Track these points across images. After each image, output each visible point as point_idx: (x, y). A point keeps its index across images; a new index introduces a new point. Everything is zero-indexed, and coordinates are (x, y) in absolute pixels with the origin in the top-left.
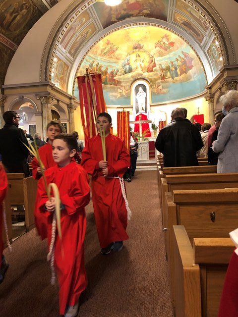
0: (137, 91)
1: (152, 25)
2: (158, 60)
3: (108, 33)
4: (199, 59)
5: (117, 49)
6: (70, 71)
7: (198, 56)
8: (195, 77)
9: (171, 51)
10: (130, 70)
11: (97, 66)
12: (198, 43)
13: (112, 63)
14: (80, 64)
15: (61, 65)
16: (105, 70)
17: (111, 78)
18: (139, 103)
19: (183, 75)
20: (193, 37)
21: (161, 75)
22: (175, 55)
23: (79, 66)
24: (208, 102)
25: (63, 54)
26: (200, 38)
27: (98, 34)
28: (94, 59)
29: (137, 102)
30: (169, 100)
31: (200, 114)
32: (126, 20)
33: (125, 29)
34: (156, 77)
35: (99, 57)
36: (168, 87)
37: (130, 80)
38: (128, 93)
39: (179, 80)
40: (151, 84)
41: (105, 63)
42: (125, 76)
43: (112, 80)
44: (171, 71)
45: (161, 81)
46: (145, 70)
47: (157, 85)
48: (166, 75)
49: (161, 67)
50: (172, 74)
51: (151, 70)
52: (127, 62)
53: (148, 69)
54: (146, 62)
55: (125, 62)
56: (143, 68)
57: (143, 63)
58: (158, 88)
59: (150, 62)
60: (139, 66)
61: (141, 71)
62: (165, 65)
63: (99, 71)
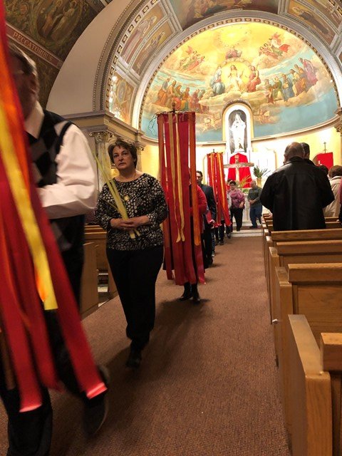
0: (232, 119)
1: (255, 20)
2: (263, 73)
3: (190, 36)
4: (327, 68)
5: (202, 60)
6: (136, 94)
7: (325, 63)
8: (319, 96)
9: (283, 59)
10: (222, 90)
11: (174, 85)
12: (325, 45)
13: (195, 80)
14: (150, 84)
15: (122, 86)
16: (185, 90)
17: (193, 102)
18: (234, 138)
19: (301, 95)
20: (317, 36)
21: (268, 96)
22: (289, 63)
23: (148, 87)
24: (339, 133)
25: (125, 70)
26: (328, 37)
27: (175, 39)
28: (169, 75)
29: (232, 137)
30: (280, 132)
31: (328, 151)
32: (216, 15)
33: (214, 28)
34: (261, 99)
35: (177, 72)
36: (278, 113)
37: (222, 104)
38: (218, 123)
39: (295, 102)
40: (253, 109)
41: (185, 82)
42: (214, 99)
43: (195, 105)
44: (283, 88)
45: (267, 104)
46: (244, 89)
47: (262, 110)
48: (275, 95)
49: (269, 83)
50: (285, 94)
51: (252, 88)
52: (217, 78)
53: (249, 87)
54: (246, 76)
55: (214, 78)
56: (241, 87)
57: (241, 78)
58: (263, 114)
59: (252, 76)
60: (235, 84)
61: (238, 90)
62: (274, 80)
63: (176, 92)
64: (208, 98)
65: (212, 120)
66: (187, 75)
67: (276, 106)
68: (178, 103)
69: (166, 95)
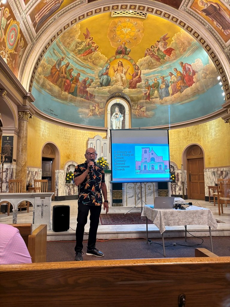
2: (145, 73)
10: (108, 83)
11: (67, 66)
13: (86, 67)
16: (76, 75)
21: (146, 94)
22: (170, 67)
34: (140, 96)
36: (153, 109)
37: (106, 95)
38: (102, 112)
39: (169, 101)
40: (132, 103)
41: (77, 66)
42: (100, 89)
43: (84, 91)
44: (160, 88)
45: (144, 101)
46: (126, 85)
47: (139, 105)
48: (152, 94)
49: (148, 83)
50: (161, 93)
51: (133, 86)
52: (105, 70)
53: (130, 84)
54: (130, 74)
55: (103, 70)
56: (124, 83)
57: (125, 75)
58: (140, 109)
59: (135, 75)
60: (119, 79)
61: (121, 85)
62: (153, 80)
63: (68, 74)
64: (95, 88)
65: (96, 107)
66: (80, 60)
67: (152, 103)
68: (68, 85)
69: (59, 73)
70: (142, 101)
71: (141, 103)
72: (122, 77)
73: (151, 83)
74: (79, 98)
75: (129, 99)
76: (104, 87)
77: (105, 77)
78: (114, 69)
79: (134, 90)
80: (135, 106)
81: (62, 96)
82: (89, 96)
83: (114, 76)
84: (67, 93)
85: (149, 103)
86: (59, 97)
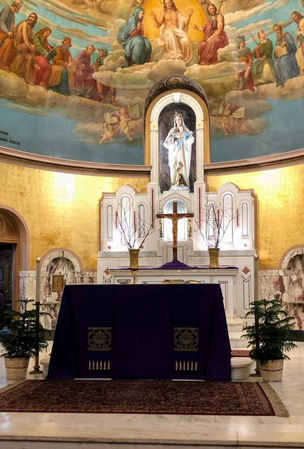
2: (233, 22)
10: (146, 55)
11: (32, 23)
13: (83, 22)
21: (242, 74)
34: (226, 80)
36: (263, 113)
37: (144, 86)
38: (136, 127)
39: (300, 88)
40: (210, 101)
41: (59, 21)
42: (128, 72)
43: (86, 81)
44: (276, 57)
45: (240, 92)
46: (191, 57)
47: (229, 105)
48: (257, 73)
49: (244, 46)
50: (279, 69)
51: (210, 56)
52: (133, 25)
53: (202, 53)
54: (196, 28)
55: (127, 24)
56: (185, 50)
57: (186, 31)
58: (231, 114)
59: (209, 28)
60: (172, 44)
61: (179, 58)
62: (256, 37)
63: (39, 43)
64: (114, 70)
65: (122, 117)
66: (65, 6)
67: (260, 98)
68: (43, 69)
69: (13, 43)
70: (234, 93)
71: (232, 99)
72: (178, 38)
73: (251, 44)
74: (74, 99)
75: (203, 92)
76: (137, 67)
77: (136, 41)
78: (156, 19)
79: (211, 66)
80: (218, 107)
81: (28, 96)
82: (100, 91)
83: (159, 37)
84: (41, 89)
85: (251, 96)
86: (20, 98)
